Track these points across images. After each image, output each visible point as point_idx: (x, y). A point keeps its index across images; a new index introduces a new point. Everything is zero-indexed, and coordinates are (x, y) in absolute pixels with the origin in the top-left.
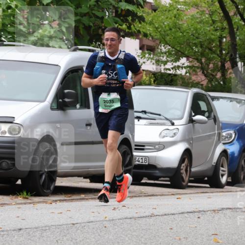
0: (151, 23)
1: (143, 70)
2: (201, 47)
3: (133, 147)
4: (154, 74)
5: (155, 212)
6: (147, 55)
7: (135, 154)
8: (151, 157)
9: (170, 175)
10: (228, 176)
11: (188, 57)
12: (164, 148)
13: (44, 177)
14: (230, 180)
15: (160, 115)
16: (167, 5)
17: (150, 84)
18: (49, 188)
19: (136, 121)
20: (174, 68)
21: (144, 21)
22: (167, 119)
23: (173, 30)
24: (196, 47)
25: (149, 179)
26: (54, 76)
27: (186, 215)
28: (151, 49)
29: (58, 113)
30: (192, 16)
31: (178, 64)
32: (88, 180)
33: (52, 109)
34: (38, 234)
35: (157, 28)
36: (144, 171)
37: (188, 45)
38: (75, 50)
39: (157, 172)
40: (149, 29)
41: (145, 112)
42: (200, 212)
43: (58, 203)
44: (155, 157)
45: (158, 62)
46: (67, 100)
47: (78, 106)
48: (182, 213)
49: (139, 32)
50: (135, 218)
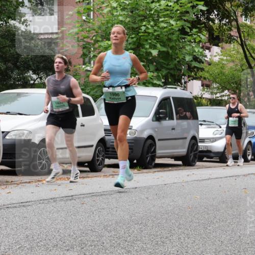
0: (208, 72)
1: (203, 98)
2: (236, 84)
3: (198, 141)
4: (210, 100)
5: (211, 177)
6: (206, 90)
7: (200, 144)
8: (209, 146)
9: (219, 156)
10: (252, 155)
11: (228, 90)
12: (215, 141)
13: (149, 158)
14: (253, 158)
15: (213, 122)
16: (217, 62)
17: (207, 106)
18: (151, 165)
19: (200, 126)
20: (221, 96)
21: (204, 70)
22: (217, 125)
23: (220, 75)
24: (233, 84)
25: (208, 158)
26: (154, 103)
27: (228, 178)
28: (208, 86)
29: (156, 123)
30: (231, 67)
31: (223, 94)
32: (173, 160)
33: (153, 121)
34: (145, 190)
35: (211, 75)
36: (204, 154)
37: (229, 83)
38: (165, 88)
39: (212, 154)
40: (206, 75)
41: (205, 121)
42: (236, 176)
43: (157, 173)
44: (211, 146)
45: (212, 93)
46: (161, 116)
47: (167, 119)
48: (227, 177)
49: (201, 77)
50: (200, 181)
